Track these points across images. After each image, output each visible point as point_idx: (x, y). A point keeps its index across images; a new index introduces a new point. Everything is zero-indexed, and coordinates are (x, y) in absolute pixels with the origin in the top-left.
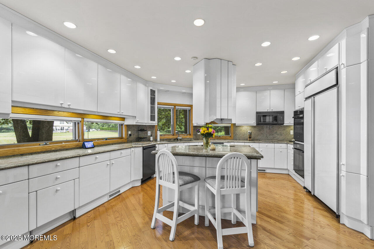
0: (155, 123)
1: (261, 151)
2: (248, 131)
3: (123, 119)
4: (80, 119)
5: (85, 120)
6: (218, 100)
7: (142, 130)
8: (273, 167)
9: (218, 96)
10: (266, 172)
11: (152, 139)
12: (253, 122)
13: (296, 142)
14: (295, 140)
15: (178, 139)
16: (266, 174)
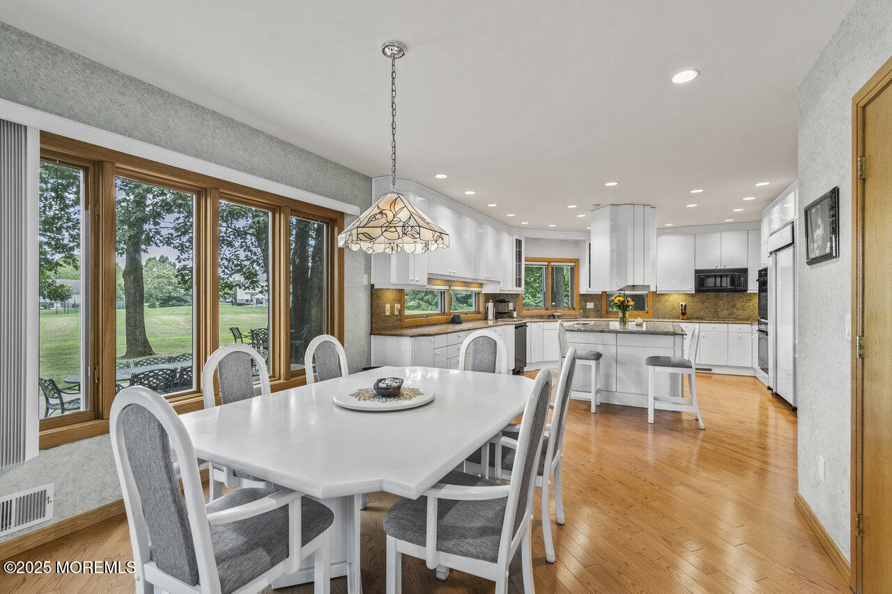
0: (521, 290)
1: (704, 336)
2: (681, 303)
3: (481, 285)
4: (447, 288)
5: (452, 288)
6: (630, 253)
7: (503, 301)
8: (726, 364)
9: (630, 245)
10: (712, 372)
11: (515, 314)
12: (690, 287)
13: (762, 320)
14: (761, 318)
15: (554, 317)
16: (712, 375)
